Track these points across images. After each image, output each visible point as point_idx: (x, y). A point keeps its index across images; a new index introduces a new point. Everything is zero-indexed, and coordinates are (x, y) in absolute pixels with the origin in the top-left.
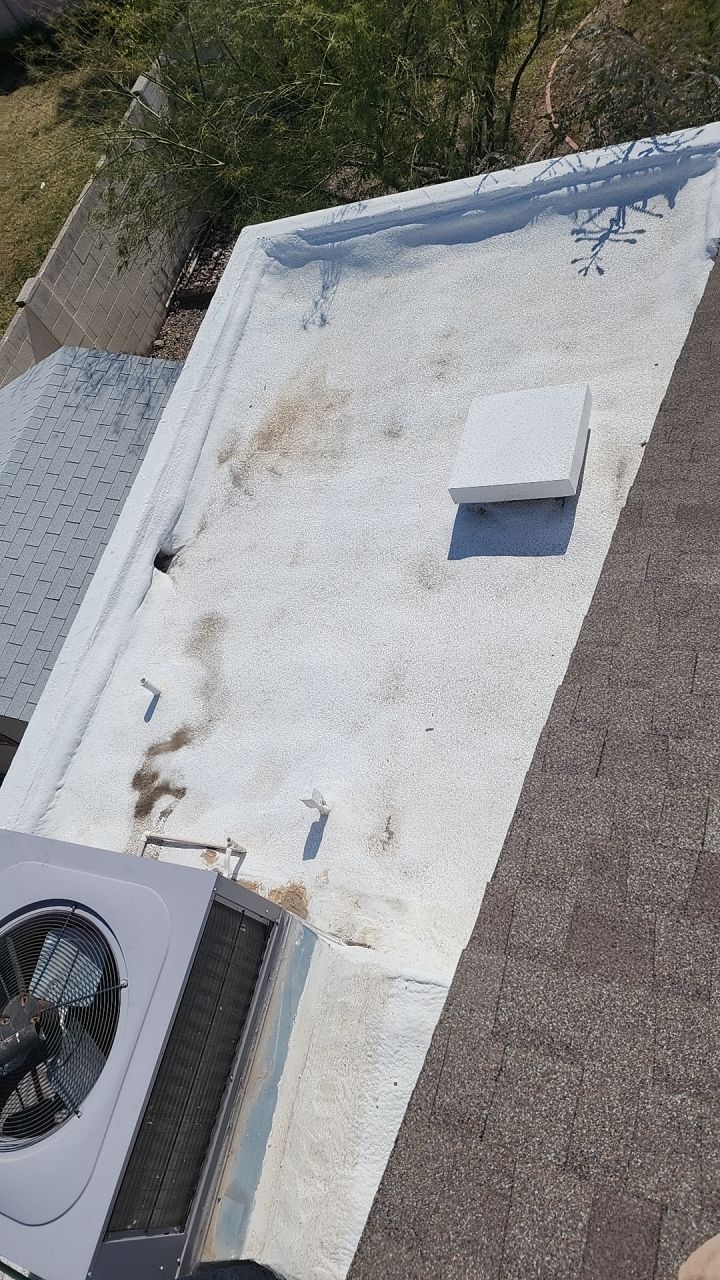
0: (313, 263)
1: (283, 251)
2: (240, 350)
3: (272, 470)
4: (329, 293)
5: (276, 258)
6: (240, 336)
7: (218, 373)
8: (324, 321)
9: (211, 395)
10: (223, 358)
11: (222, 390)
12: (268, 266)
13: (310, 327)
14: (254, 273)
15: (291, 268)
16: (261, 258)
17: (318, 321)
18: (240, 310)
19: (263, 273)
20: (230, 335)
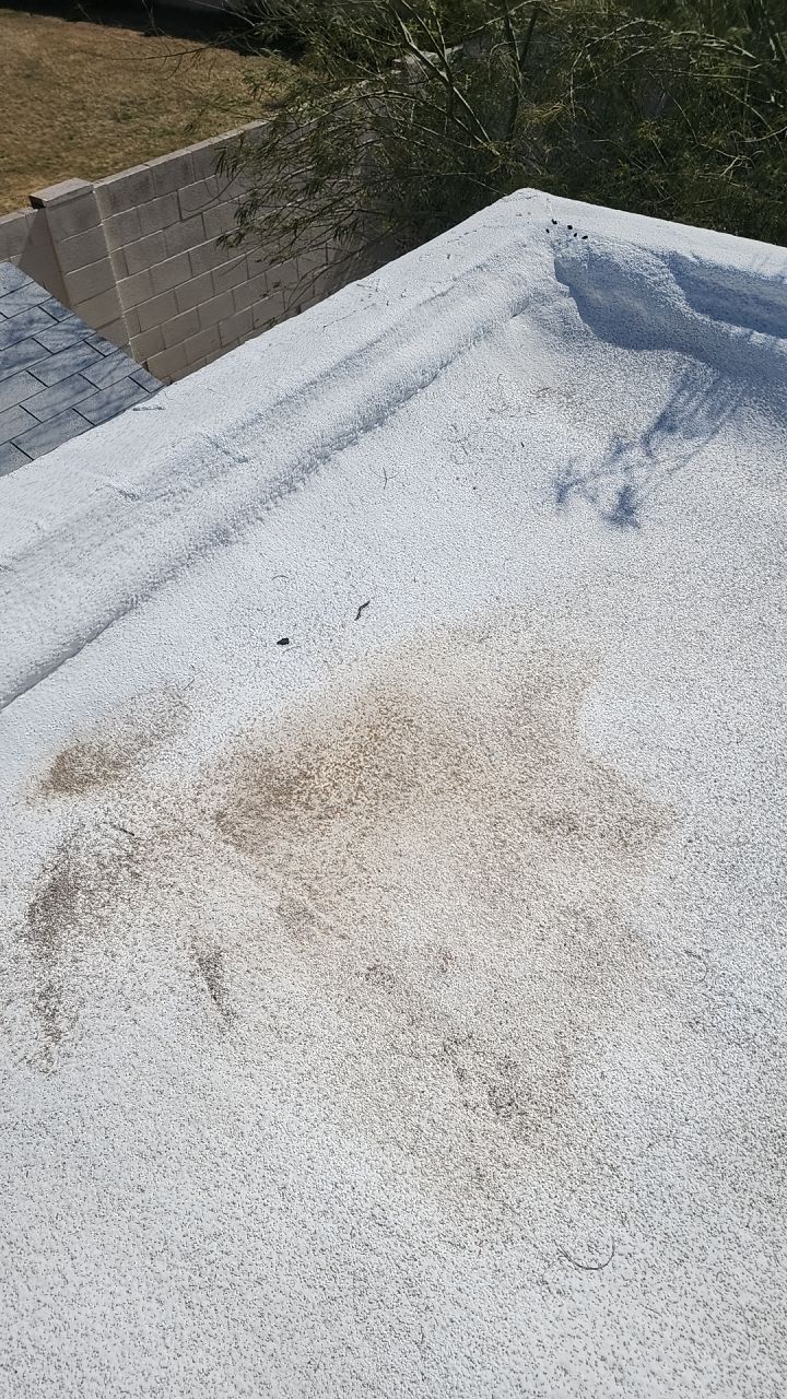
0: (670, 357)
1: (603, 284)
2: (347, 458)
3: (209, 965)
4: (669, 448)
5: (575, 293)
6: (374, 419)
7: (243, 483)
8: (624, 512)
9: (169, 534)
10: (281, 449)
11: (222, 537)
12: (543, 298)
13: (576, 501)
14: (497, 293)
15: (603, 337)
16: (537, 268)
17: (608, 500)
18: (411, 355)
19: (520, 308)
20: (343, 402)
